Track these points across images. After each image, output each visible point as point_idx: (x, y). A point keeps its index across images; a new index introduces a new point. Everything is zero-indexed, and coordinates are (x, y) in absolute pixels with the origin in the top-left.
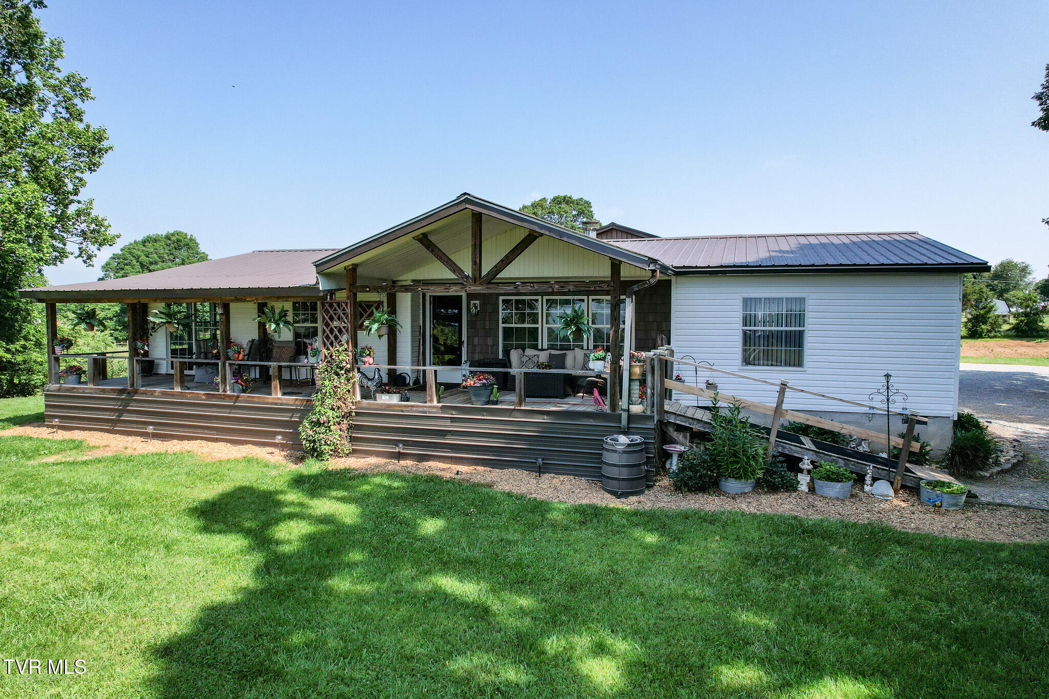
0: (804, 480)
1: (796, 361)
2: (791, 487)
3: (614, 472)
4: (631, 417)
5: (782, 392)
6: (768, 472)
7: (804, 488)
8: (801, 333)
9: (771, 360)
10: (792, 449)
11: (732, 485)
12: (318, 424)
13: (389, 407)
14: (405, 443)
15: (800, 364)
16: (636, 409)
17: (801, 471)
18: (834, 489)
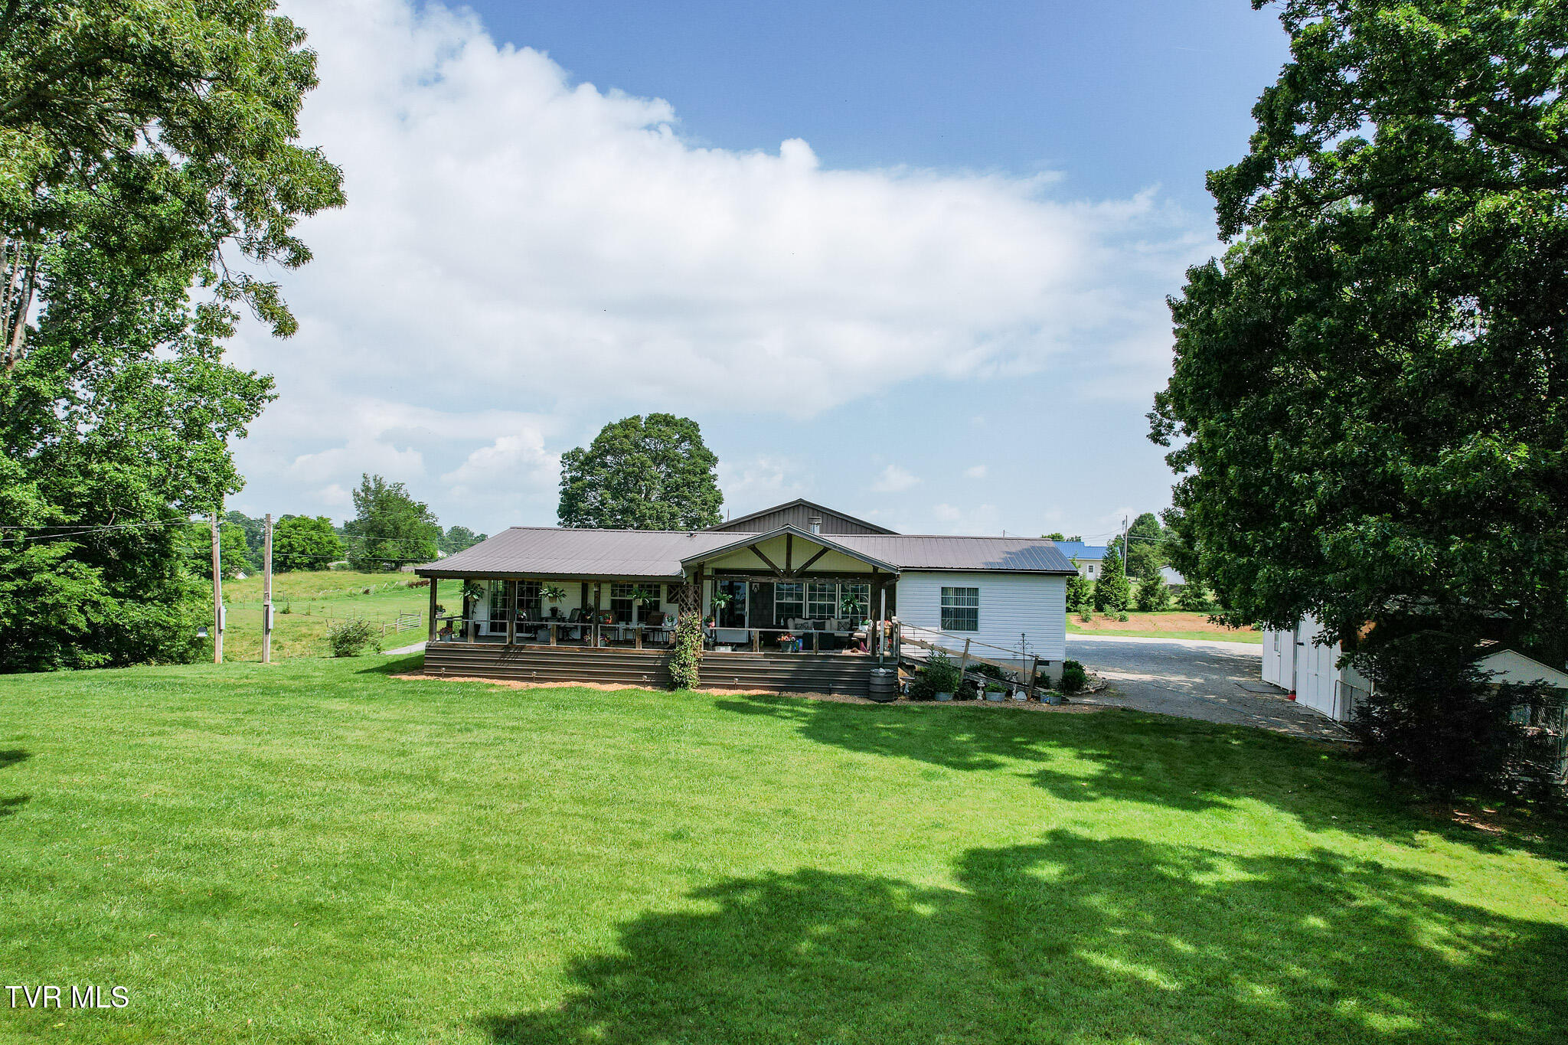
0: (980, 693)
1: (973, 626)
2: (973, 697)
3: (878, 689)
4: (886, 659)
5: (968, 644)
6: (962, 689)
7: (980, 698)
8: (976, 611)
9: (957, 626)
10: (974, 677)
11: (942, 695)
12: (684, 665)
13: (726, 655)
14: (741, 678)
15: (976, 629)
16: (887, 653)
17: (978, 688)
18: (997, 696)
